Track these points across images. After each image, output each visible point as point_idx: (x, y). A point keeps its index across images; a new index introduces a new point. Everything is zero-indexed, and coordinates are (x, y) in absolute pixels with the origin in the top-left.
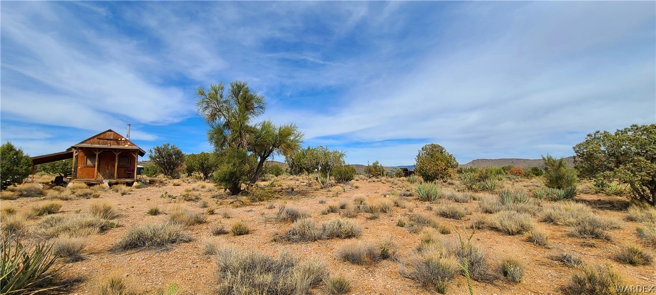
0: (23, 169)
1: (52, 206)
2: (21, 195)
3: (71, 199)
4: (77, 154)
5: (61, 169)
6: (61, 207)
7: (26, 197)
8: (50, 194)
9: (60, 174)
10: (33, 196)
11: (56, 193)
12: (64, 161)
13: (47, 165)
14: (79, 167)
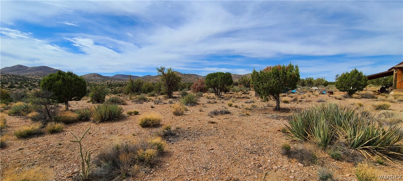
0: (363, 82)
1: (384, 105)
2: (362, 97)
3: (394, 102)
4: (396, 72)
5: (383, 83)
6: (390, 106)
7: (365, 98)
8: (379, 97)
9: (382, 86)
10: (369, 98)
11: (384, 98)
12: (385, 77)
13: (374, 81)
14: (398, 82)
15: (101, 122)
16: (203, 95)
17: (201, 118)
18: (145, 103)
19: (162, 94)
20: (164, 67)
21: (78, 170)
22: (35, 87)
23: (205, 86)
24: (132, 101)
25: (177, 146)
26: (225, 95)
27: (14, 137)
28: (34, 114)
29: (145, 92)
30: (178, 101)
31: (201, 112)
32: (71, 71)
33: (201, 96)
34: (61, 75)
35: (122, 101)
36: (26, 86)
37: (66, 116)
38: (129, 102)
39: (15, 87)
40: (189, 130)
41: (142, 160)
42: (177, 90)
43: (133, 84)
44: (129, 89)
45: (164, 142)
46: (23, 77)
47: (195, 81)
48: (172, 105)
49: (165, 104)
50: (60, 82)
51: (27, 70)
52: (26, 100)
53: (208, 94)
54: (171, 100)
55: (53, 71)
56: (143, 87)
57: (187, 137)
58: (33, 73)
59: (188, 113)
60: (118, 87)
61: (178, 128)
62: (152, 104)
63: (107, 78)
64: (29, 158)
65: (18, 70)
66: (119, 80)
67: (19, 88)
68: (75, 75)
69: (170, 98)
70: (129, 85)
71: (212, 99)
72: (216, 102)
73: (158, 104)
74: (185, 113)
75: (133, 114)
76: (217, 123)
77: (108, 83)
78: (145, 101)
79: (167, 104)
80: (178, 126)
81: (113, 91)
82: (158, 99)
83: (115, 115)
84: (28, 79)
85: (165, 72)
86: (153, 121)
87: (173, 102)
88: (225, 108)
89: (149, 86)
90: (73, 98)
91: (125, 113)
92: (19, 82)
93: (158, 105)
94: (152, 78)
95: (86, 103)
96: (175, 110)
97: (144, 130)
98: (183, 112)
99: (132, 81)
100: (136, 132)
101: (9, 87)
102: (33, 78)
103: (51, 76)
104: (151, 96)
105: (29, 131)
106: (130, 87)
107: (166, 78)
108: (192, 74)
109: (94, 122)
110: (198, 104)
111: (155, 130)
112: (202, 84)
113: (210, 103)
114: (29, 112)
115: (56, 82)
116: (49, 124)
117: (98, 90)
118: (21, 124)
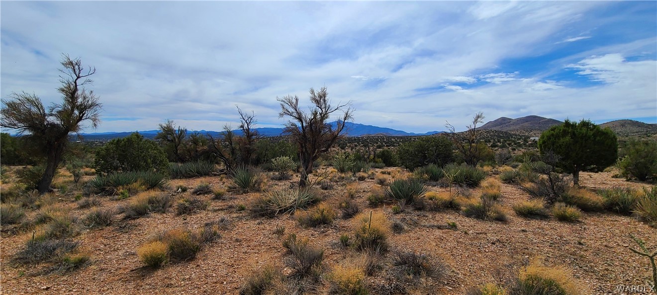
22: (520, 146)
27: (512, 212)
28: (529, 185)
32: (586, 119)
34: (570, 128)
36: (509, 144)
37: (582, 197)
39: (497, 146)
46: (506, 133)
50: (568, 138)
51: (511, 123)
52: (512, 164)
55: (545, 121)
58: (518, 127)
64: (538, 248)
65: (501, 124)
67: (502, 147)
68: (594, 125)
84: (511, 135)
90: (589, 168)
92: (502, 140)
95: (609, 178)
101: (492, 146)
102: (517, 133)
103: (552, 130)
105: (531, 208)
109: (644, 221)
114: (523, 180)
115: (562, 140)
116: (557, 205)
117: (643, 154)
118: (515, 196)
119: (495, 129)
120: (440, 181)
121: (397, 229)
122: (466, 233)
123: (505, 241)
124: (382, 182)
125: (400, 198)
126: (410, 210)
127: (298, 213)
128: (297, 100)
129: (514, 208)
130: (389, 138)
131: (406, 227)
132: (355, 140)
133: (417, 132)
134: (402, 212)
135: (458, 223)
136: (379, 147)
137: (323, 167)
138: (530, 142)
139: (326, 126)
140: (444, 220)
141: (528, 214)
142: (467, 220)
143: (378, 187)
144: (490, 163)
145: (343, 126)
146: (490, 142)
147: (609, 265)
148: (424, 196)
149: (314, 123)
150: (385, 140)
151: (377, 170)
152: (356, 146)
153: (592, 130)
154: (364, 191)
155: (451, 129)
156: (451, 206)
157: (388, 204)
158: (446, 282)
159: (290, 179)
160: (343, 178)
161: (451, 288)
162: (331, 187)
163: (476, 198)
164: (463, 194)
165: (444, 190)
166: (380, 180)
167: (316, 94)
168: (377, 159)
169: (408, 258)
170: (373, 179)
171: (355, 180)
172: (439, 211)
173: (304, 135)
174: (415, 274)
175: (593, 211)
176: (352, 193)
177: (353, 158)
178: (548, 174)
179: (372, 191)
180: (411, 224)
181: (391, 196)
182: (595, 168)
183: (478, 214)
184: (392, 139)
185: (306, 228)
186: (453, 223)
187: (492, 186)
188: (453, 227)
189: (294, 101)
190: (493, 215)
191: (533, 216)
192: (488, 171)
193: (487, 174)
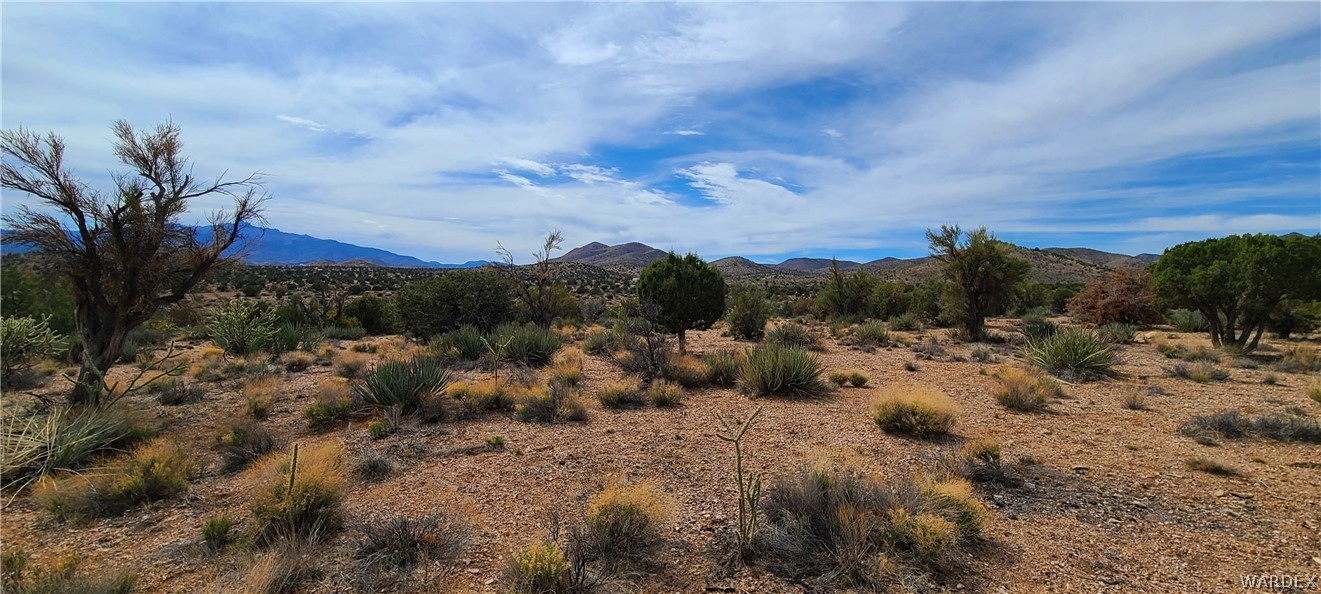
15: (761, 396)
16: (1139, 336)
17: (1142, 438)
18: (881, 350)
19: (941, 325)
20: (954, 228)
21: (725, 516)
22: (619, 291)
23: (1149, 298)
24: (839, 341)
25: (1033, 532)
26: (1281, 346)
27: (597, 402)
28: (622, 355)
29: (877, 315)
30: (1012, 356)
31: (1139, 412)
32: (693, 253)
33: (1125, 342)
34: (675, 264)
35: (813, 340)
36: (604, 288)
37: (686, 368)
38: (831, 344)
39: (586, 291)
40: (1085, 478)
41: (904, 545)
42: (1001, 312)
43: (840, 286)
44: (829, 302)
45: (977, 503)
46: (600, 269)
47: (1092, 280)
48: (991, 369)
49: (959, 360)
50: (672, 280)
51: (607, 252)
52: (605, 322)
53: (1166, 334)
54: (982, 347)
56: (874, 296)
57: (1076, 507)
58: (616, 259)
59: (1064, 406)
60: (793, 297)
61: (1030, 462)
62: (910, 357)
63: (765, 269)
64: (625, 457)
65: (593, 253)
66: (796, 273)
67: (593, 293)
69: (976, 340)
70: (831, 290)
71: (1192, 358)
72: (1221, 378)
73: (929, 358)
74: (1054, 407)
75: (848, 383)
76: (1246, 479)
77: (767, 282)
78: (880, 346)
79: (965, 361)
80: (1026, 451)
81: (781, 307)
82: (925, 342)
83: (798, 381)
84: (607, 273)
85: (957, 246)
86: (925, 418)
87: (993, 357)
88: (1297, 411)
89: (893, 295)
90: (696, 323)
91: (824, 378)
92: (593, 281)
93: (930, 363)
94: (899, 269)
95: (717, 337)
96: (1004, 390)
97: (889, 443)
98: (1041, 400)
99: (839, 279)
100: (864, 442)
101: (579, 292)
102: (616, 270)
103: (655, 266)
104: (901, 330)
106: (832, 298)
107: (962, 268)
108: (1071, 251)
109: (745, 392)
110: (1115, 375)
111: (932, 450)
112: (1128, 289)
113: (1182, 374)
114: (616, 349)
115: (665, 282)
116: (655, 382)
117: (750, 303)
118: (605, 376)
119: (582, 261)
120: (482, 359)
121: (374, 472)
122: (519, 453)
123: (581, 454)
124: (350, 372)
125: (390, 402)
126: (412, 424)
127: (46, 486)
128: (57, 148)
129: (600, 397)
130: (381, 271)
131: (396, 466)
132: (289, 273)
133: (445, 261)
134: (392, 432)
135: (506, 437)
136: (356, 291)
137: (180, 344)
138: (632, 286)
139: (173, 231)
140: (482, 435)
141: (618, 403)
142: (524, 427)
143: (341, 383)
144: (573, 320)
145: (234, 235)
146: (576, 283)
147: (707, 462)
148: (445, 393)
149: (129, 219)
150: (371, 276)
151: (344, 343)
152: (291, 287)
153: (699, 269)
154: (300, 397)
155: (506, 257)
156: (497, 406)
157: (361, 420)
158: (468, 561)
159: (41, 386)
160: (241, 369)
161: (477, 571)
162: (196, 396)
163: (541, 385)
164: (522, 380)
165: (488, 375)
166: (347, 366)
167: (138, 141)
168: (344, 319)
169: (389, 533)
170: (329, 365)
171: (278, 372)
172: (474, 419)
173: (91, 254)
174: (402, 564)
175: (698, 386)
176: (259, 406)
177: (272, 318)
178: (647, 335)
179: (325, 394)
180: (410, 457)
181: (369, 401)
182: (703, 324)
183: (543, 414)
184: (389, 274)
185: (79, 525)
186: (497, 438)
187: (570, 360)
188: (498, 445)
189: (46, 150)
190: (567, 412)
191: (624, 406)
192: (568, 336)
193: (566, 340)
